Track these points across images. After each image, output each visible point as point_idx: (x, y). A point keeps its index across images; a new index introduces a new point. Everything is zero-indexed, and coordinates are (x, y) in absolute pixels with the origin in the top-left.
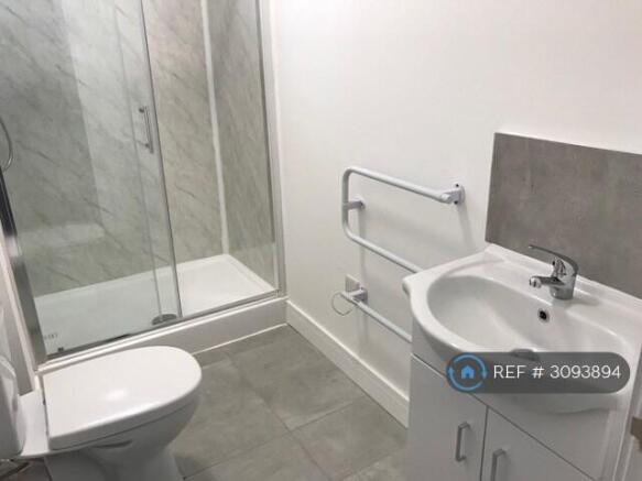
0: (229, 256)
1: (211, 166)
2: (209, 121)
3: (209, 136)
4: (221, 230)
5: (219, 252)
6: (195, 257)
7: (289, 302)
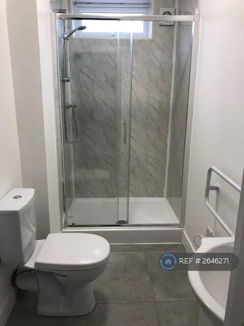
0: (165, 199)
1: (165, 153)
2: (167, 131)
3: (166, 138)
4: (164, 185)
5: (161, 196)
6: (148, 195)
7: (184, 232)
